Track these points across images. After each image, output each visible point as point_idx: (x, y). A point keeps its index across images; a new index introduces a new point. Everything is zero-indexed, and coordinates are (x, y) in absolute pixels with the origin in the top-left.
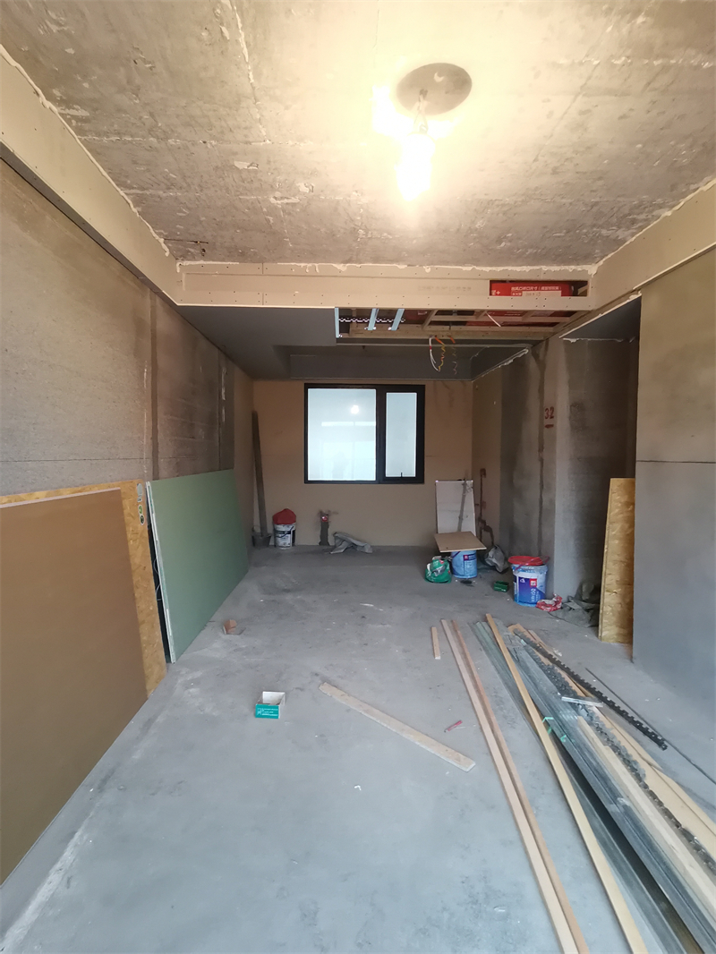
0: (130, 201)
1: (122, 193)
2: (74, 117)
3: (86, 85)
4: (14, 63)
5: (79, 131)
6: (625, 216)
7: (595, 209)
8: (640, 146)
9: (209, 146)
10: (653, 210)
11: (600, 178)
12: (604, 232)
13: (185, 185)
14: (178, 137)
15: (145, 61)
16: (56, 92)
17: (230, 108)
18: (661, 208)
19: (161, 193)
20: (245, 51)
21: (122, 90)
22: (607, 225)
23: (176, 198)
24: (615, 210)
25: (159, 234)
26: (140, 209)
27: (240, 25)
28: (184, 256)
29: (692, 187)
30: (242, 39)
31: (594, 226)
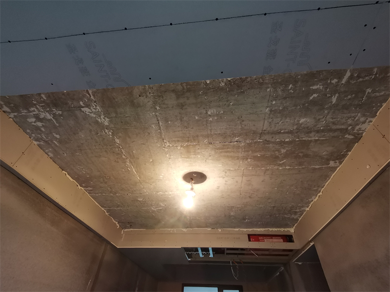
0: (105, 211)
1: (103, 209)
2: (88, 190)
3: (92, 183)
5: (89, 193)
6: (290, 210)
9: (129, 195)
13: (123, 206)
14: (119, 193)
15: (108, 176)
16: (84, 185)
17: (134, 186)
18: (303, 207)
19: (115, 208)
20: (135, 172)
26: (109, 213)
28: (125, 228)
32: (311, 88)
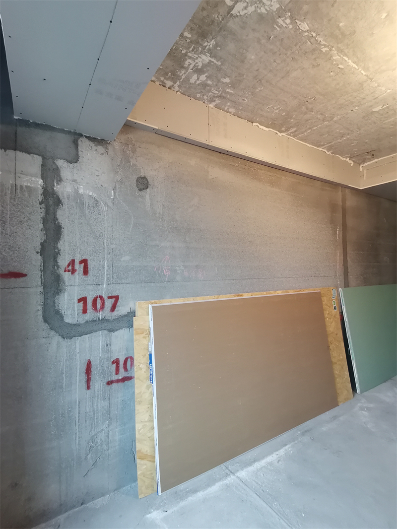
0: (325, 151)
1: (321, 149)
2: (291, 133)
3: (292, 120)
4: (267, 129)
5: (294, 136)
9: (355, 110)
13: (350, 132)
14: (338, 115)
15: (311, 99)
16: (283, 129)
17: (358, 91)
19: (339, 141)
20: (355, 66)
21: (305, 113)
23: (348, 139)
25: (346, 157)
26: (331, 151)
27: (347, 59)
28: (364, 161)
30: (350, 63)
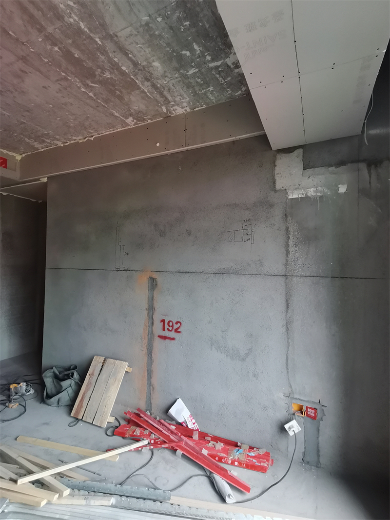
6: (39, 136)
7: (22, 126)
8: (52, 106)
10: (54, 140)
11: (28, 111)
12: (27, 140)
18: (58, 141)
22: (30, 138)
24: (34, 131)
29: (74, 138)
31: (22, 134)
32: (194, 44)
